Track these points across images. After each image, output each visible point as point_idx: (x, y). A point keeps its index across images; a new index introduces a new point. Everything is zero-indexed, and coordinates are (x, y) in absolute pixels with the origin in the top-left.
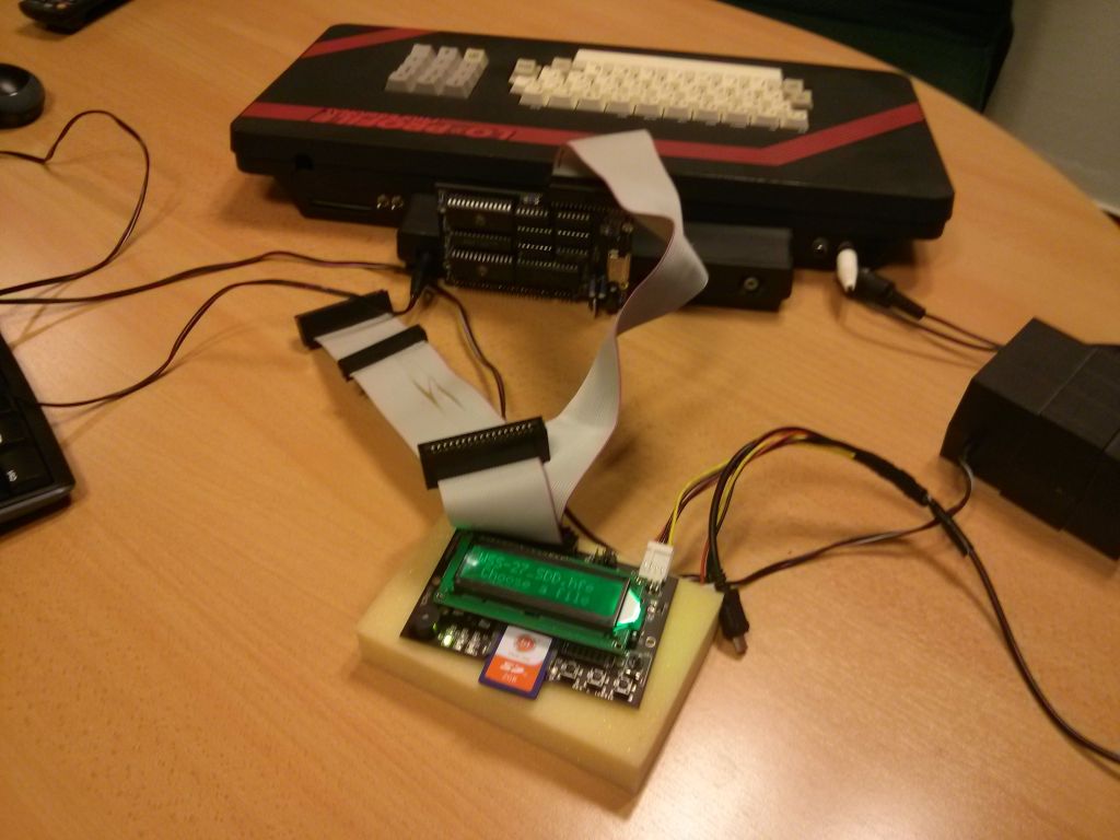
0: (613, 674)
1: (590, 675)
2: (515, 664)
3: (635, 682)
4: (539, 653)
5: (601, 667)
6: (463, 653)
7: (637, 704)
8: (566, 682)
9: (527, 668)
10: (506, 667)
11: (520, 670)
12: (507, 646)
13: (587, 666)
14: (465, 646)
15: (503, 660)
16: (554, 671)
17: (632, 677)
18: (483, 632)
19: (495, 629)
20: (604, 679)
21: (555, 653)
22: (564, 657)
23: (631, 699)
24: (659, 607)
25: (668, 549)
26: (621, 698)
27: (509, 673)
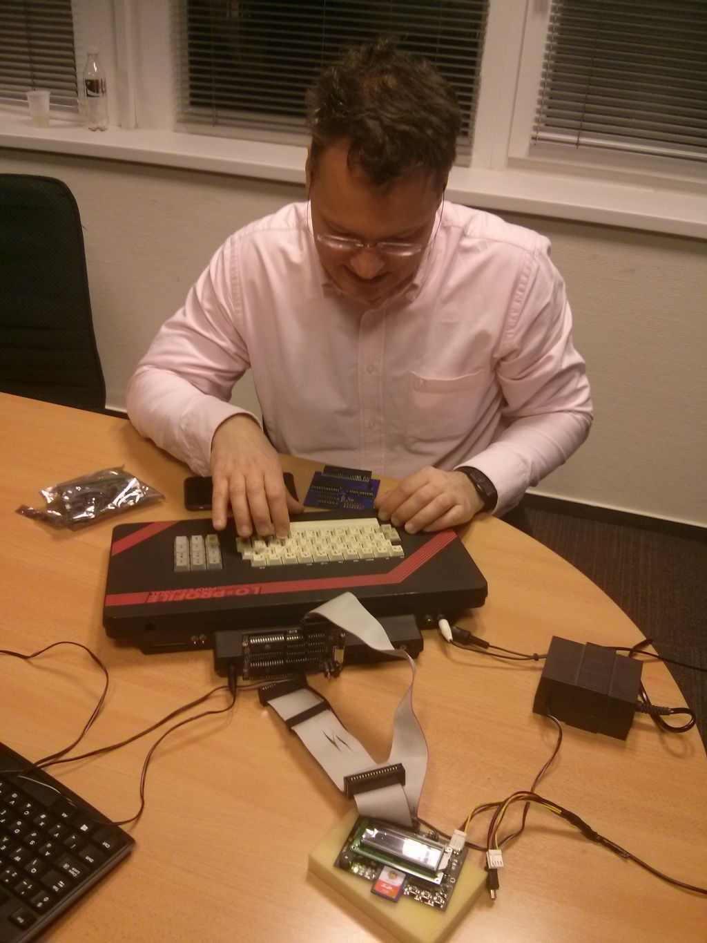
0: (434, 895)
1: (423, 893)
2: (388, 884)
3: (444, 899)
4: (399, 881)
5: (428, 890)
6: (363, 878)
7: (444, 910)
8: (412, 896)
9: (393, 887)
10: (384, 886)
11: (390, 888)
12: (384, 876)
13: (421, 889)
14: (364, 874)
15: (382, 882)
16: (406, 890)
17: (443, 896)
18: (372, 868)
19: (378, 867)
20: (430, 896)
21: (407, 881)
22: (411, 884)
23: (442, 907)
24: (458, 864)
25: (464, 834)
26: (436, 906)
27: (385, 888)
